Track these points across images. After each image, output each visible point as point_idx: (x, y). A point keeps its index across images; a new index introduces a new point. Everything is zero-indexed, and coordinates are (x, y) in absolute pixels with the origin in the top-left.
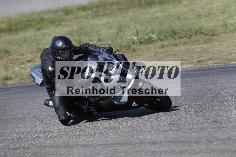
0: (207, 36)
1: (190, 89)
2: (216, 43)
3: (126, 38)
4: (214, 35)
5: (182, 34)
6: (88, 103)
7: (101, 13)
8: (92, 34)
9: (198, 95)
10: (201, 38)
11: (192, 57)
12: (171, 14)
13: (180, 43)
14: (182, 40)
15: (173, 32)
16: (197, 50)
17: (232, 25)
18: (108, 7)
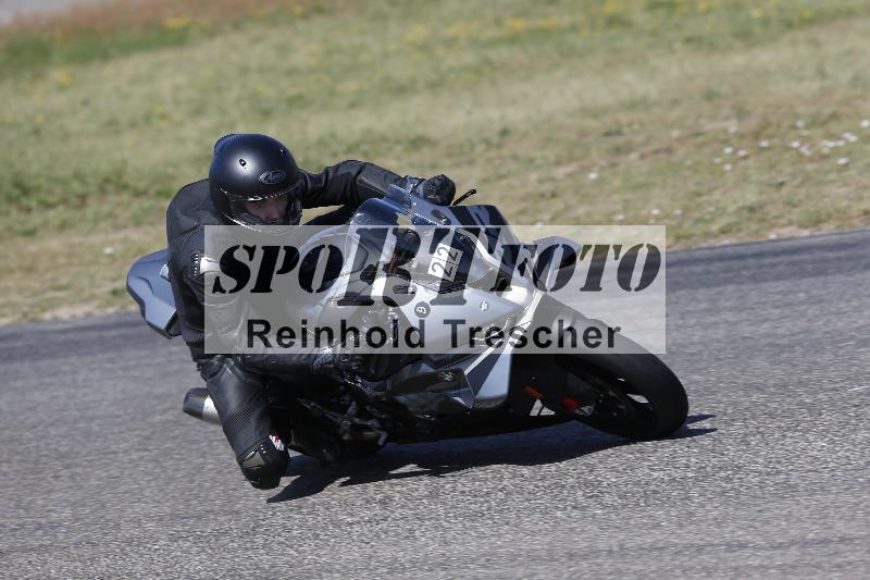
0: (143, 199)
1: (86, 395)
5: (50, 192)
6: (354, 403)
9: (118, 417)
10: (120, 204)
11: (91, 277)
12: (9, 118)
13: (45, 224)
14: (51, 214)
15: (18, 185)
16: (109, 250)
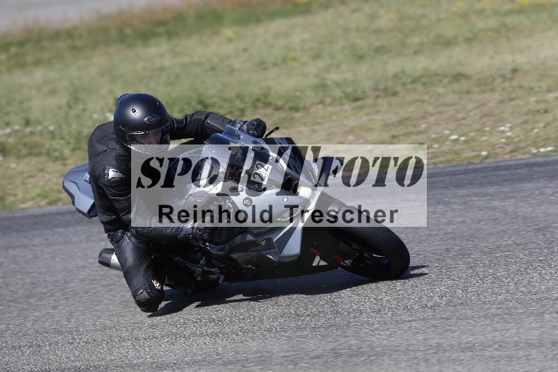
0: (281, 112)
2: (302, 128)
3: (91, 118)
4: (297, 110)
6: (204, 258)
7: (29, 59)
8: (9, 108)
12: (196, 59)
17: (337, 85)
18: (46, 43)
